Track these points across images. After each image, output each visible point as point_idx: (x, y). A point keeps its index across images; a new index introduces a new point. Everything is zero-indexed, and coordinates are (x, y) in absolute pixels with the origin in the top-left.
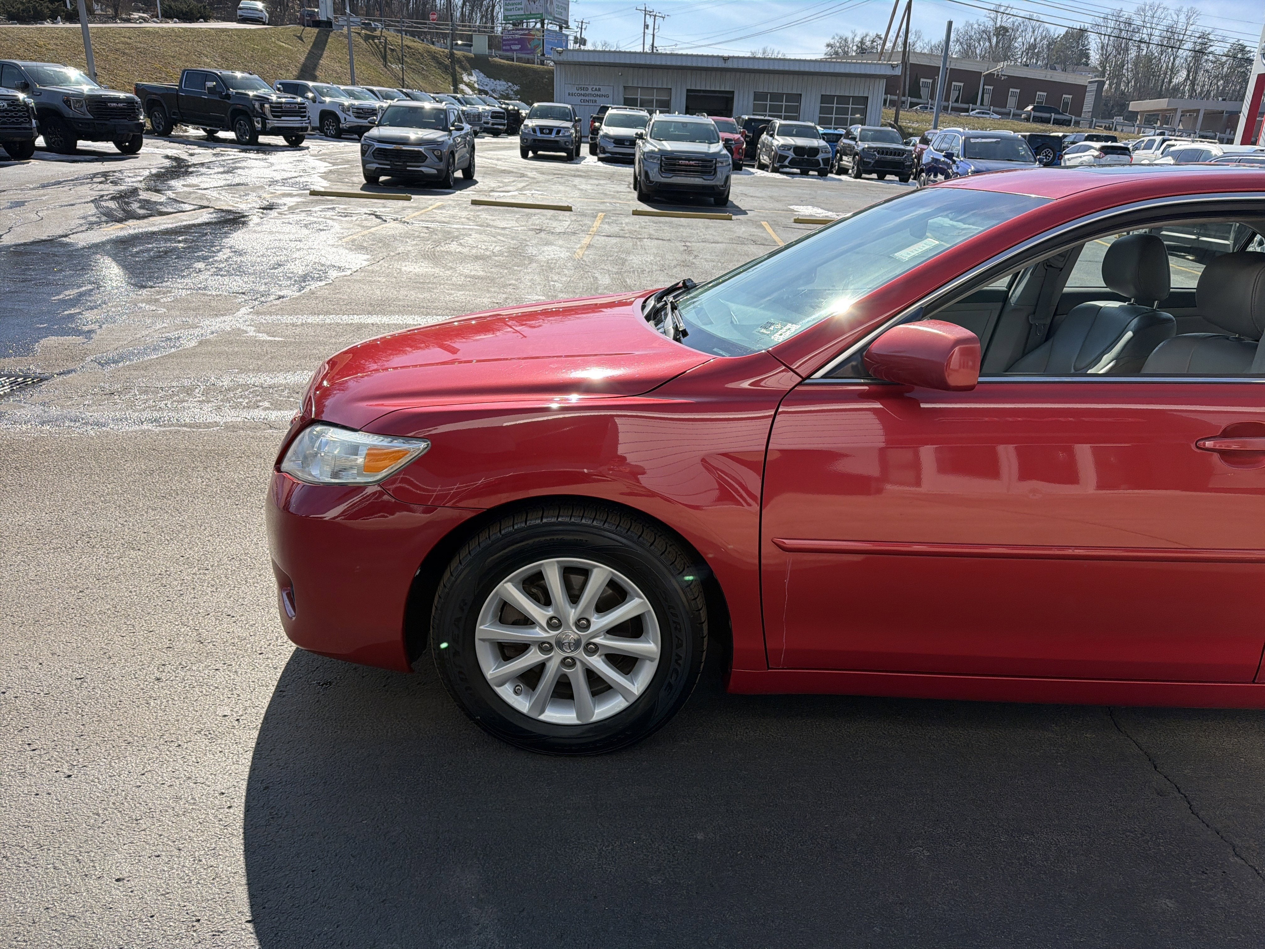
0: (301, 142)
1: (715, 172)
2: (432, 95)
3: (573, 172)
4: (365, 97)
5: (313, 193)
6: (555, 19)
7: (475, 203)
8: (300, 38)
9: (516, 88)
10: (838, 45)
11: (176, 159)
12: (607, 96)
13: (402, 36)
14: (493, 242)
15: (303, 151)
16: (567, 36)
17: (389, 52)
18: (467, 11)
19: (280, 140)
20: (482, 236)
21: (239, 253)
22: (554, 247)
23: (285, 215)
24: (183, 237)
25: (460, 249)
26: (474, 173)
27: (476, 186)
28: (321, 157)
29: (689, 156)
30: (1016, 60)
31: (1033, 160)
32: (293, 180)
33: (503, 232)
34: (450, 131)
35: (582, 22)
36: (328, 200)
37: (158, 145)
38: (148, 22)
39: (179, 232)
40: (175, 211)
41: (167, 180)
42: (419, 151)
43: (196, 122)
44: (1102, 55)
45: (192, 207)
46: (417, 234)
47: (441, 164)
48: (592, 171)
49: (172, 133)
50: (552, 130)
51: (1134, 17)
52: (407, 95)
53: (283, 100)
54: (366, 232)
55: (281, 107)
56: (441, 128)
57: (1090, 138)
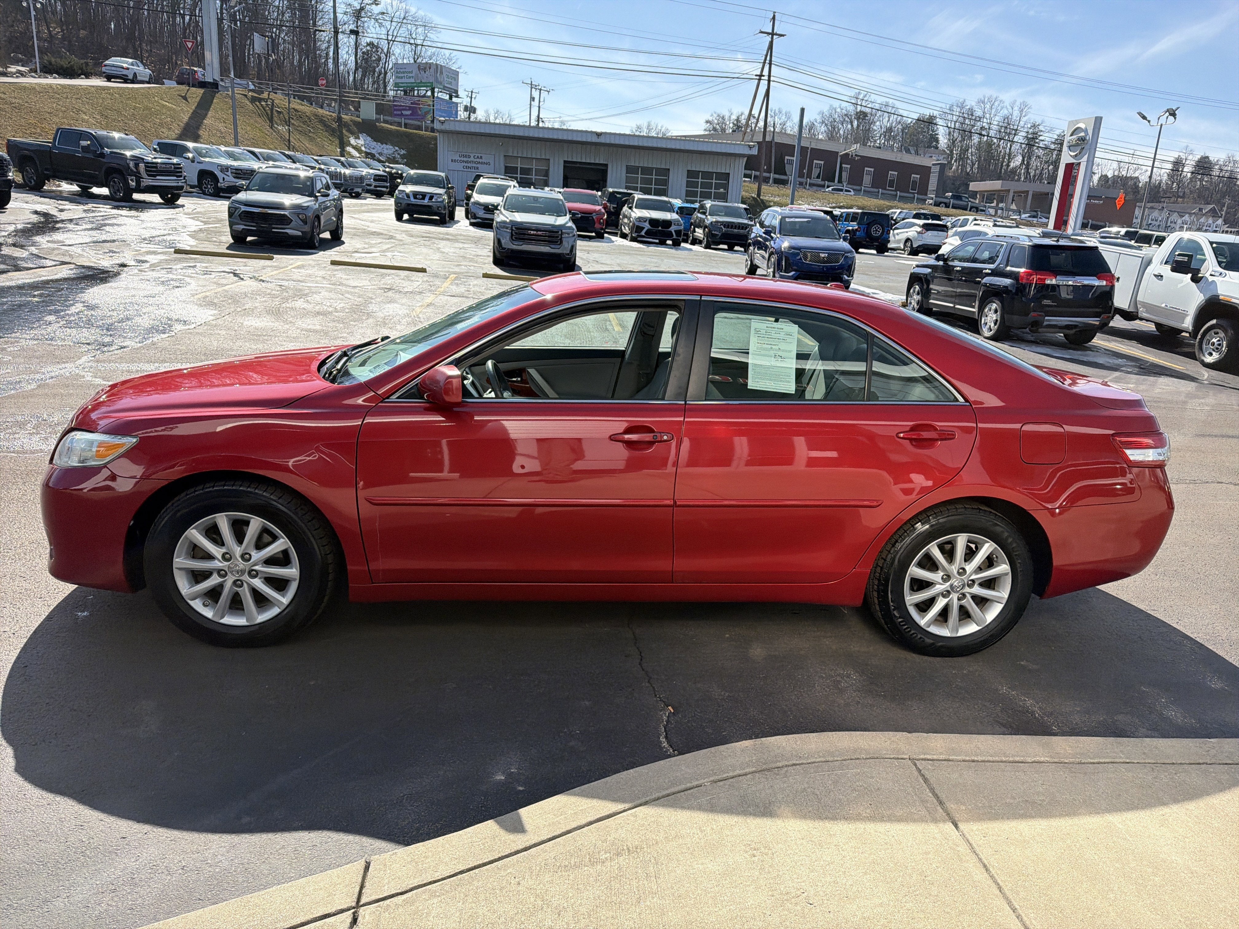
0: (177, 201)
1: (561, 242)
2: (316, 158)
3: (442, 236)
4: (245, 159)
5: (178, 251)
6: (445, 88)
7: (334, 263)
8: (185, 98)
9: (403, 152)
10: (716, 121)
11: (46, 215)
12: (488, 164)
13: (289, 100)
14: (339, 299)
15: (177, 209)
16: (457, 104)
17: (275, 113)
18: (359, 75)
19: (156, 198)
20: (330, 294)
21: (91, 307)
22: (396, 305)
23: (145, 272)
24: (39, 292)
25: (305, 305)
26: (342, 234)
27: (342, 247)
28: (194, 216)
29: (538, 228)
30: (875, 141)
31: (838, 237)
32: (160, 238)
33: (352, 290)
34: (316, 197)
35: (472, 92)
36: (192, 259)
37: (28, 199)
38: (25, 77)
39: (36, 287)
40: (36, 266)
41: (31, 236)
42: (284, 215)
43: (70, 179)
44: (949, 140)
45: (54, 263)
46: (269, 291)
47: (306, 226)
48: (461, 235)
49: (45, 187)
50: (425, 196)
51: (976, 108)
52: (289, 157)
53: (159, 161)
54: (220, 289)
55: (156, 167)
56: (307, 194)
57: (917, 216)
